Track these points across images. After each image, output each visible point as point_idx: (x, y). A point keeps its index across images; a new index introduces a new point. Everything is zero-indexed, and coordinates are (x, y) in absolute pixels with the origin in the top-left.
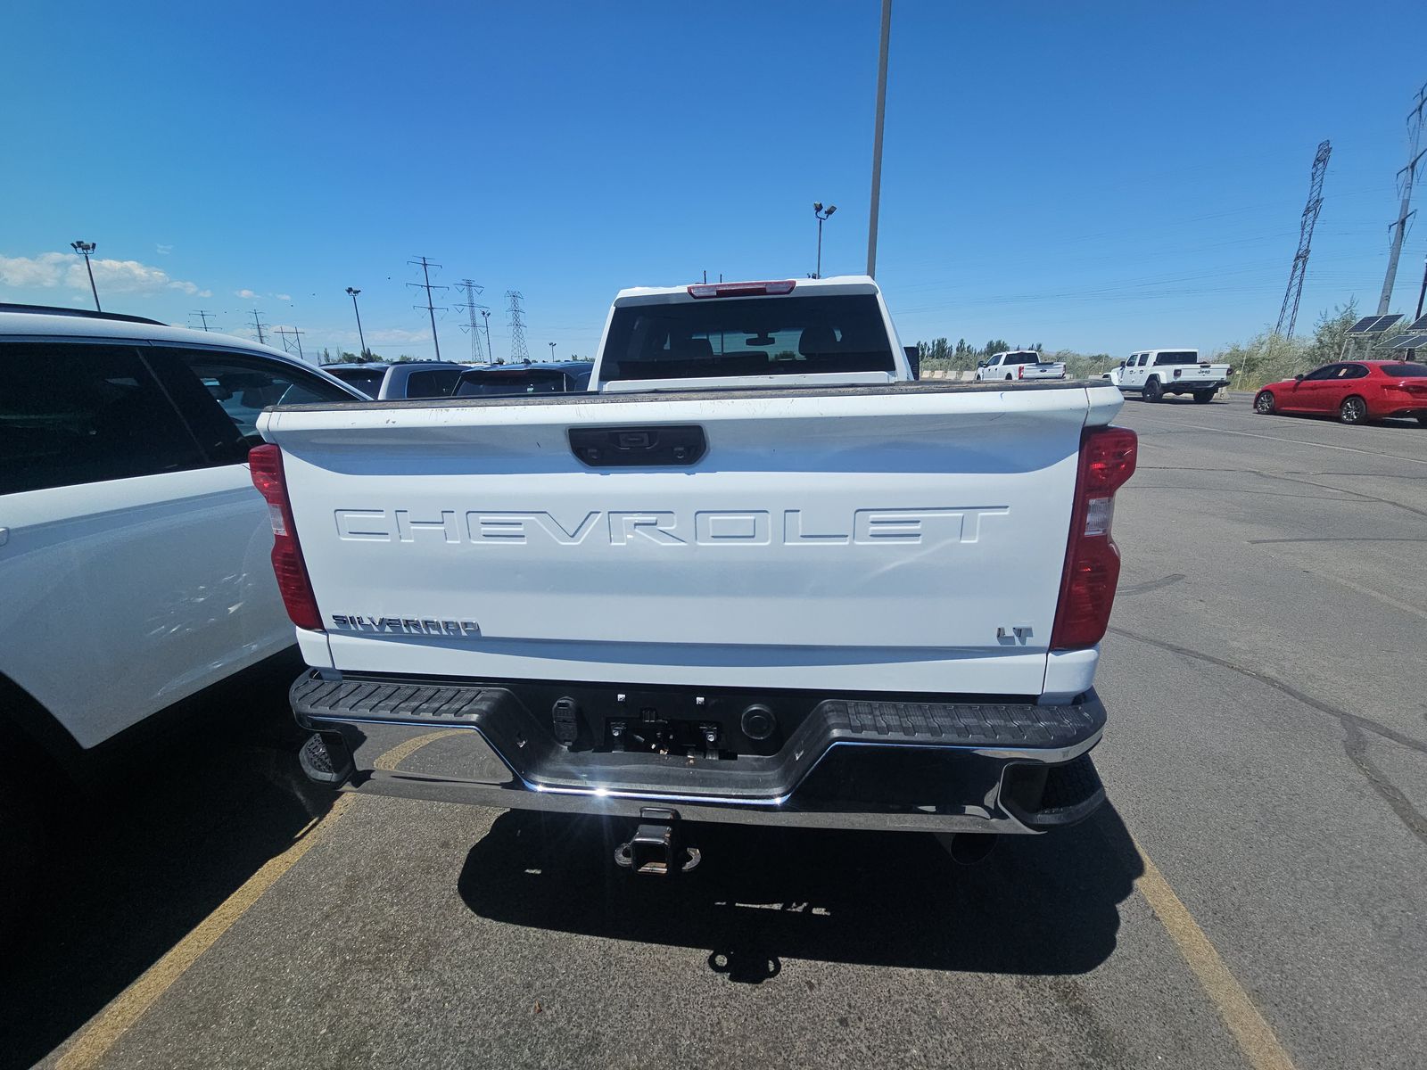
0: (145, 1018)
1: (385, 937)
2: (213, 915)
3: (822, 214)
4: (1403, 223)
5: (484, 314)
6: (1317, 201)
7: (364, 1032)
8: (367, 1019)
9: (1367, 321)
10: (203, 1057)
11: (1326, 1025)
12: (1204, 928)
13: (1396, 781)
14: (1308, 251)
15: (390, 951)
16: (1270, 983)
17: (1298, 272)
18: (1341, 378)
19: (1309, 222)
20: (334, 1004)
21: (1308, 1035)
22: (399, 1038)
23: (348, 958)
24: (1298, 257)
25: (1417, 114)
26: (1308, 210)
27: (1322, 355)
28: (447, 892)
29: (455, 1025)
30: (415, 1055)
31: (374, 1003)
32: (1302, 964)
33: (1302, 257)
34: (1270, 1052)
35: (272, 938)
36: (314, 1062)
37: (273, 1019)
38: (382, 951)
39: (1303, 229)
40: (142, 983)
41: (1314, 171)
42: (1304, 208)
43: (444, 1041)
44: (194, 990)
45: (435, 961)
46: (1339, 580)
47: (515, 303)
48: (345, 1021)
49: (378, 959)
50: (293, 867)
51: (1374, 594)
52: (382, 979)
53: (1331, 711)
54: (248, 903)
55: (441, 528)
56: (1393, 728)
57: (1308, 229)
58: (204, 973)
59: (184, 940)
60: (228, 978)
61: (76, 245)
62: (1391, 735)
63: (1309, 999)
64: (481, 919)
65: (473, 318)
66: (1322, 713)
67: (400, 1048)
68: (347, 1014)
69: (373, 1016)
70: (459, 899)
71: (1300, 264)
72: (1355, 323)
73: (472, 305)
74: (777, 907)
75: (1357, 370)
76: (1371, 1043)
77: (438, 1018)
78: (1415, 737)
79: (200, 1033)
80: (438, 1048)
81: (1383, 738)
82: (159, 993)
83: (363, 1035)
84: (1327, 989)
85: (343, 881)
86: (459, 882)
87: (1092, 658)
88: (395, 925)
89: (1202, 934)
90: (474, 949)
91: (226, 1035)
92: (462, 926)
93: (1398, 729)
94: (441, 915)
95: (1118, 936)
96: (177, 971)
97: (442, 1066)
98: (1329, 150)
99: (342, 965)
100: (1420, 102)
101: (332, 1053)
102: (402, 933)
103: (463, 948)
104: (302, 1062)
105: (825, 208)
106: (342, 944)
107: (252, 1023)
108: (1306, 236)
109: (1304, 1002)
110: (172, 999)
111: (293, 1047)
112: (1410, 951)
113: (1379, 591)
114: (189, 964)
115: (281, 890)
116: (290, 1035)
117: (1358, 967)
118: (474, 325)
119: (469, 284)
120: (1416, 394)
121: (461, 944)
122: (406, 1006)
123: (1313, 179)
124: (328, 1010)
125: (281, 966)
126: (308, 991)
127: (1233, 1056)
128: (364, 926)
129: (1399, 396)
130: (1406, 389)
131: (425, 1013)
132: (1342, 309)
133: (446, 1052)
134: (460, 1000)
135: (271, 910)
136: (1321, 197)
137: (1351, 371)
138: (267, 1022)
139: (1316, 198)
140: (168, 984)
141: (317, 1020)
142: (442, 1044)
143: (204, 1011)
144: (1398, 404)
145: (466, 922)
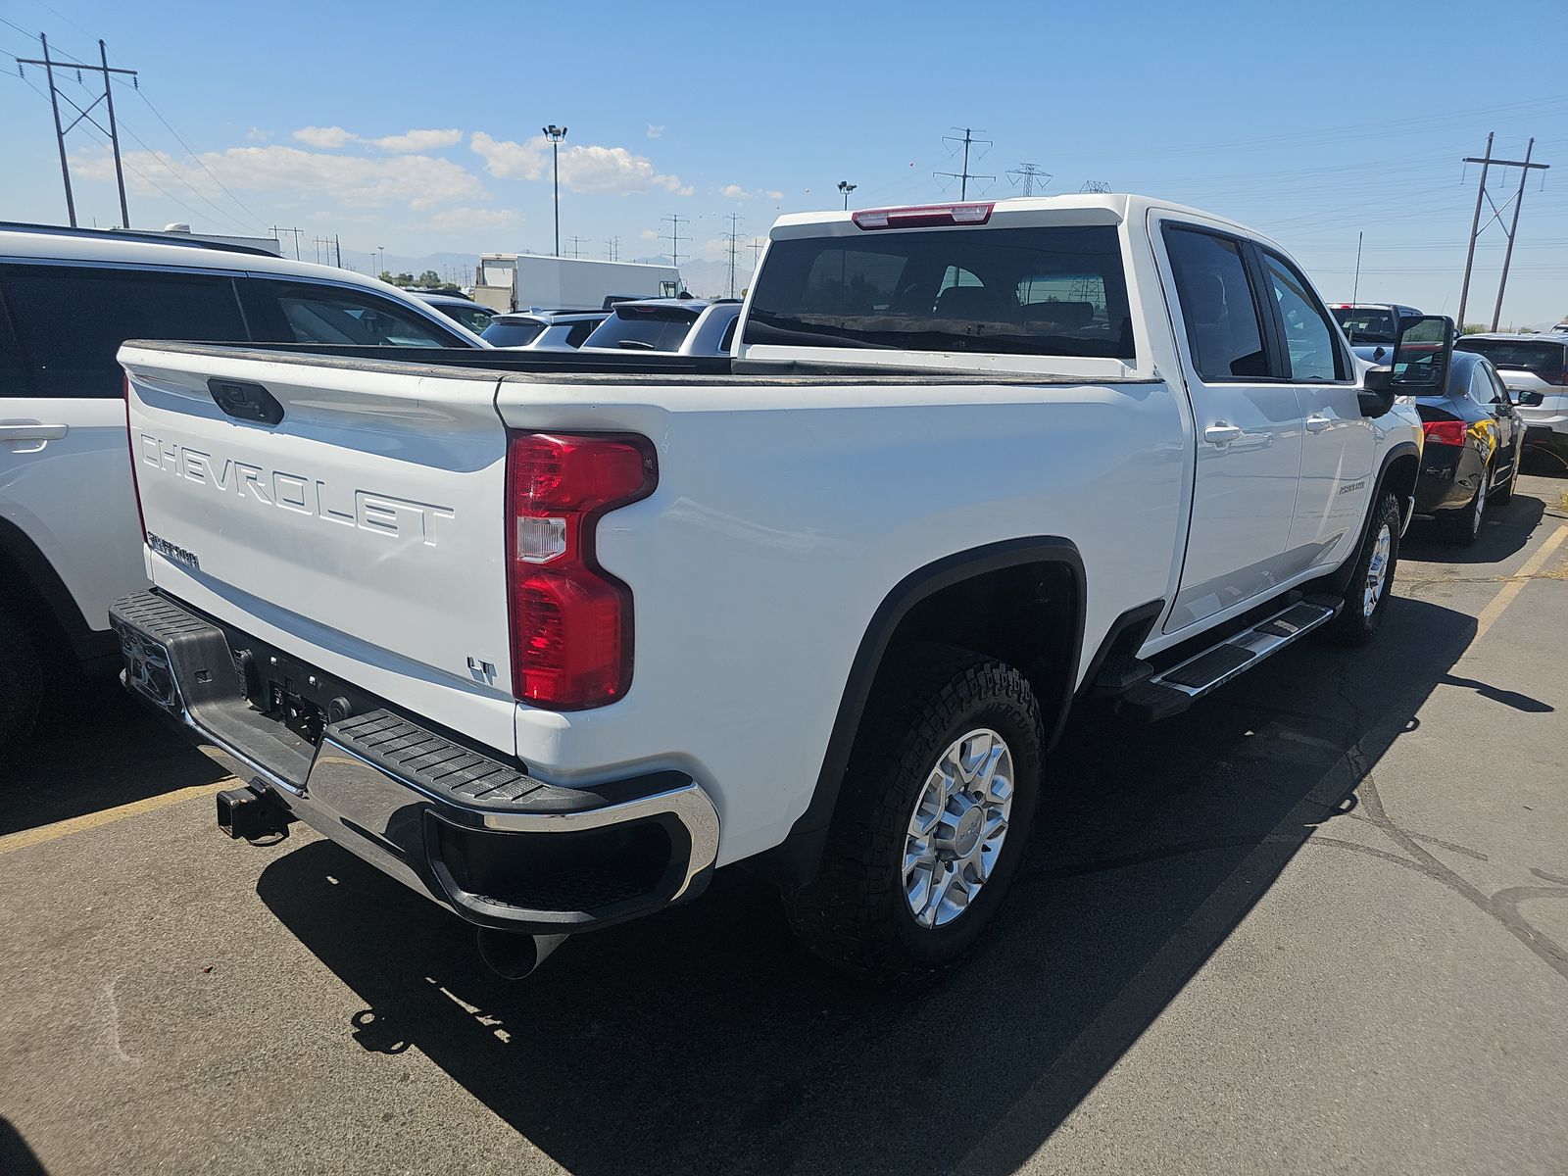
61: (548, 130)
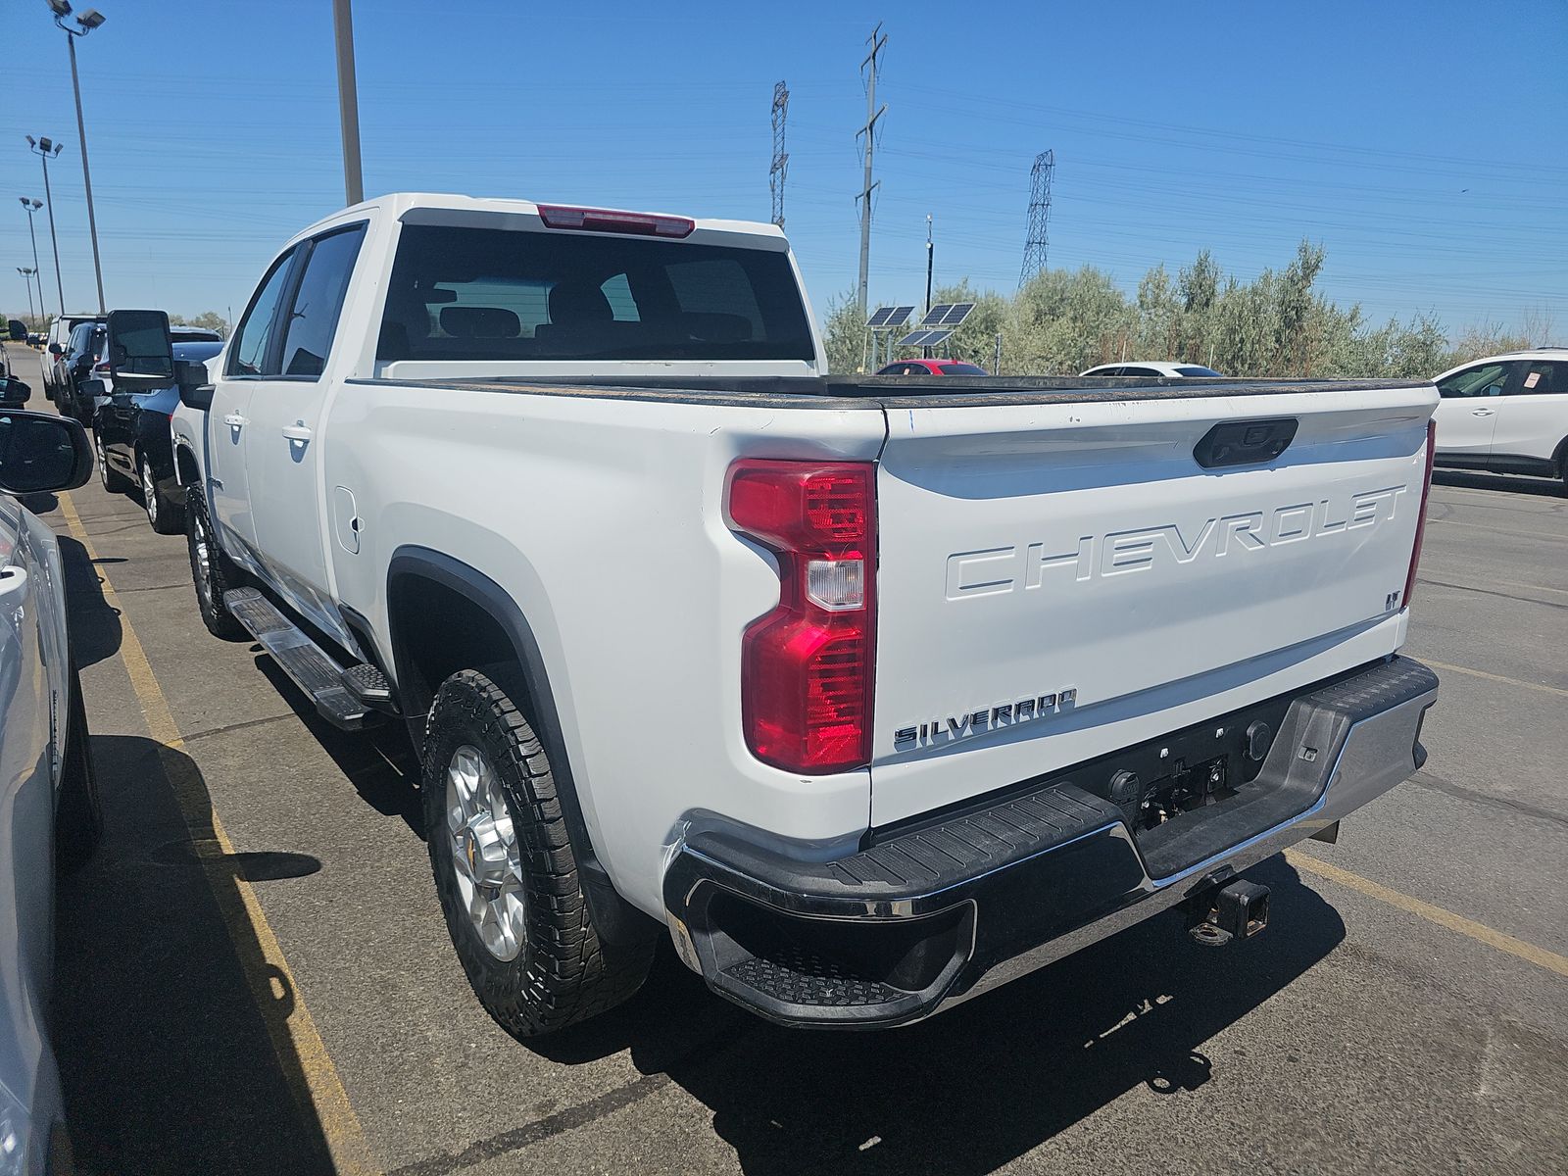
4: (868, 195)
6: (782, 156)
9: (882, 313)
19: (778, 182)
25: (872, 61)
26: (774, 168)
39: (774, 191)
41: (774, 117)
42: (769, 164)
55: (1073, 561)
57: (778, 191)
74: (1131, 1017)
98: (786, 94)
100: (873, 49)
108: (778, 200)
123: (775, 130)
136: (785, 152)
139: (781, 153)
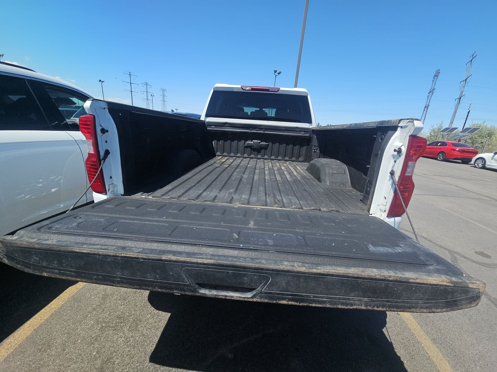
0: (20, 346)
1: (119, 317)
2: (46, 307)
3: (276, 74)
4: (460, 98)
5: (152, 95)
6: (433, 89)
7: (112, 354)
8: (113, 349)
9: (446, 129)
10: (45, 362)
11: (457, 351)
12: (414, 318)
13: (469, 272)
14: (429, 105)
15: (121, 323)
16: (438, 337)
17: (425, 112)
18: (439, 146)
19: (430, 96)
20: (99, 343)
21: (452, 355)
22: (126, 356)
23: (104, 325)
24: (425, 107)
25: (470, 62)
26: (430, 92)
27: (431, 139)
28: (143, 301)
29: (149, 351)
30: (133, 363)
31: (115, 343)
32: (447, 330)
33: (427, 107)
34: (441, 360)
35: (72, 317)
36: (91, 365)
37: (73, 348)
38: (118, 323)
39: (428, 98)
40: (18, 333)
41: (433, 79)
42: (429, 91)
43: (145, 357)
44: (40, 336)
45: (140, 327)
46: (442, 208)
47: (163, 93)
48: (103, 350)
49: (117, 326)
50: (80, 290)
51: (454, 213)
52: (118, 333)
53: (445, 249)
54: (61, 303)
56: (465, 255)
57: (429, 98)
58: (43, 329)
59: (35, 317)
60: (53, 332)
62: (465, 257)
63: (451, 342)
64: (158, 311)
65: (147, 97)
66: (442, 249)
67: (127, 359)
68: (104, 347)
69: (115, 348)
70: (148, 303)
71: (426, 109)
72: (442, 129)
73: (147, 92)
75: (443, 144)
76: (472, 358)
77: (142, 348)
78: (472, 258)
79: (43, 353)
80: (142, 360)
81: (462, 258)
82: (25, 337)
83: (111, 355)
84: (456, 339)
85: (101, 296)
86: (148, 297)
87: (400, 220)
88: (123, 313)
89: (414, 320)
90: (155, 322)
91: (54, 354)
92: (150, 313)
93: (467, 256)
94: (141, 309)
95: (387, 320)
96: (32, 328)
97: (144, 367)
98: (439, 73)
99: (102, 328)
100: (472, 58)
101: (99, 362)
102: (126, 316)
103: (151, 322)
104: (86, 365)
105: (278, 72)
106: (101, 320)
107: (64, 350)
108: (429, 100)
109: (449, 343)
110: (31, 340)
111: (82, 360)
112: (480, 327)
113: (455, 212)
114: (37, 326)
115: (75, 299)
116: (81, 355)
117: (465, 332)
118: (148, 99)
119: (147, 84)
120: (462, 153)
121: (150, 320)
122: (128, 344)
123: (433, 82)
124: (96, 345)
125: (76, 328)
126: (87, 338)
127: (429, 361)
128: (110, 313)
129: (456, 153)
130: (459, 151)
131: (136, 346)
132: (439, 125)
133: (146, 362)
134: (151, 341)
135: (71, 306)
136: (435, 88)
137: (442, 144)
138: (71, 350)
139: (433, 88)
140: (28, 333)
141: (92, 349)
142: (144, 358)
143: (44, 344)
144: (456, 155)
145: (152, 312)
